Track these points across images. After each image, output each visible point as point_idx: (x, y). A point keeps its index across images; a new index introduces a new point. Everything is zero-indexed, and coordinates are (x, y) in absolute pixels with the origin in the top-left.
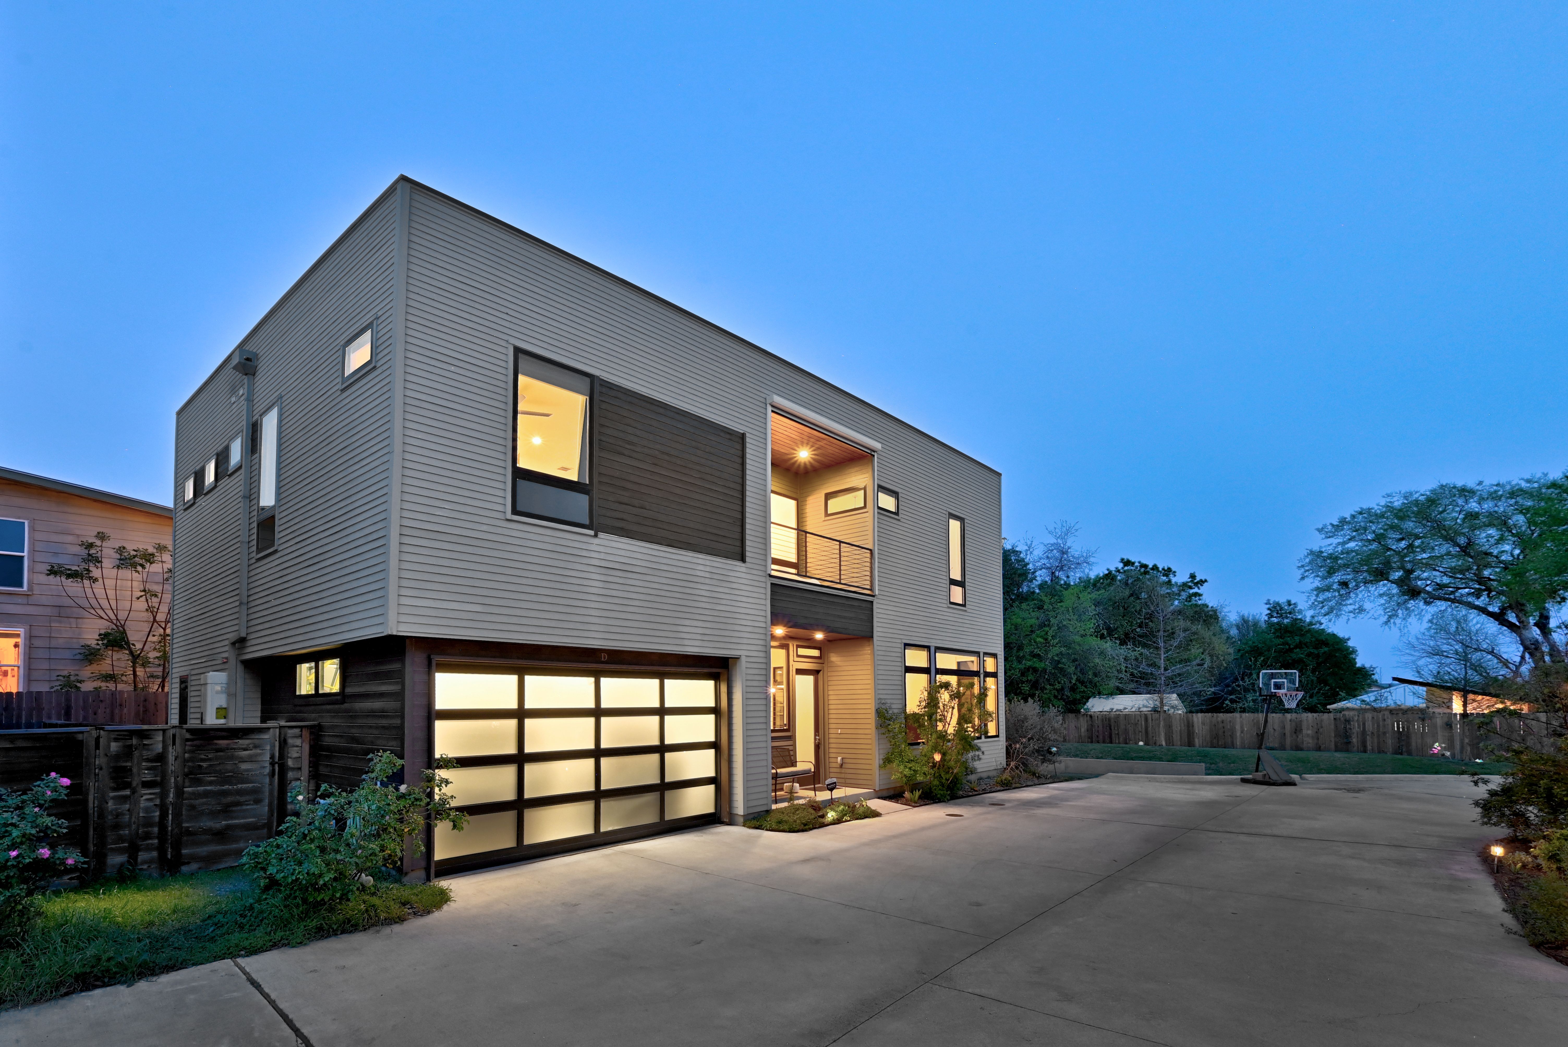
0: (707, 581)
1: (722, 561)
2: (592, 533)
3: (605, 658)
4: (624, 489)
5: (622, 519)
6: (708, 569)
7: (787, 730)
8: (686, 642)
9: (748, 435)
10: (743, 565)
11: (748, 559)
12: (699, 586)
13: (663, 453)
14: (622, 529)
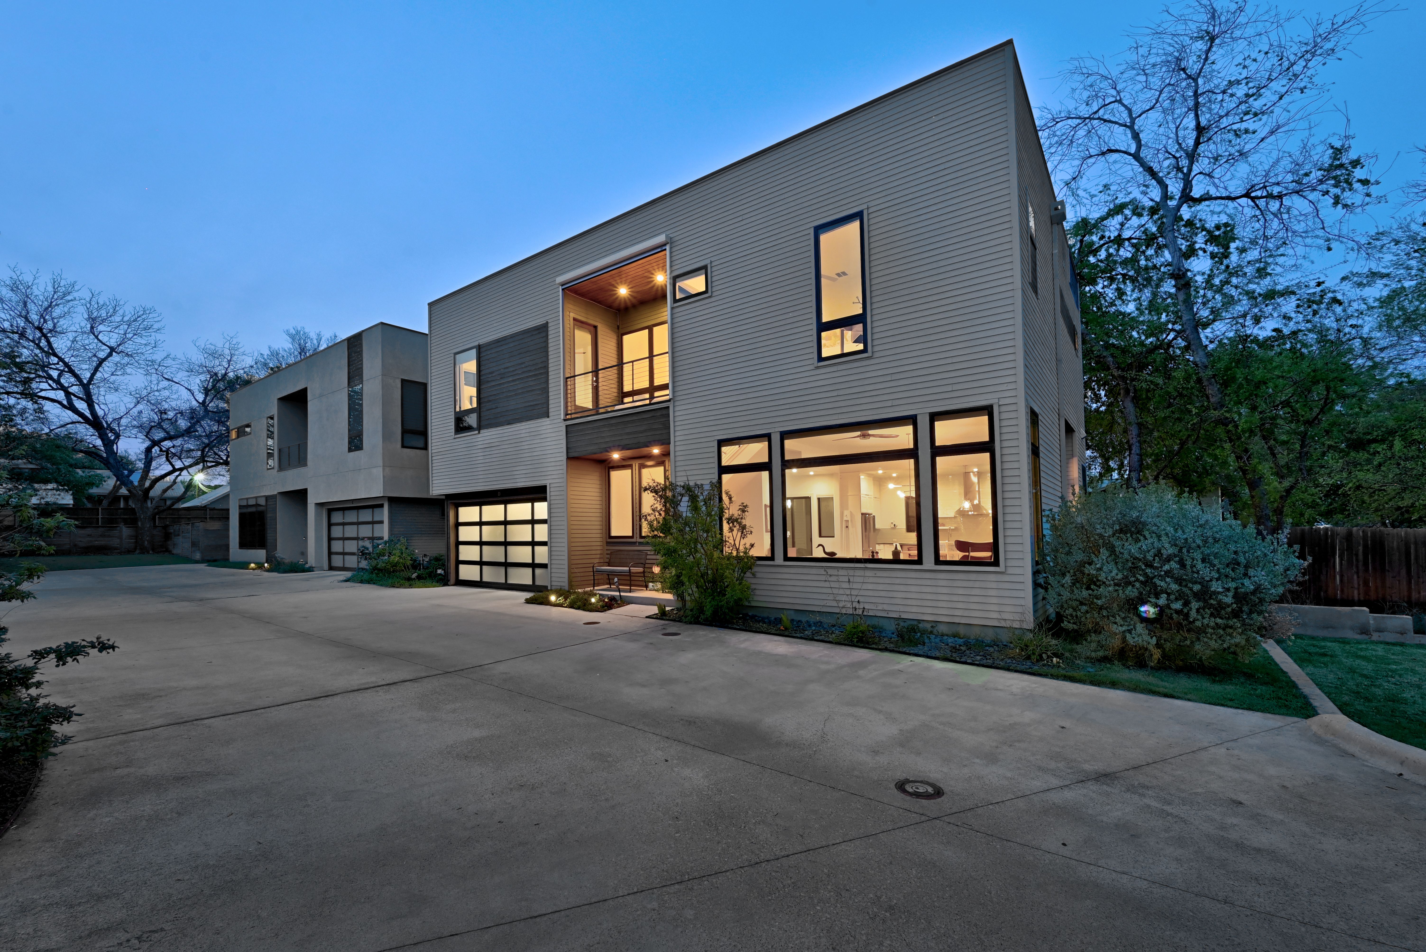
1: (535, 422)
2: (477, 432)
3: (500, 494)
4: (490, 401)
5: (490, 418)
8: (518, 480)
10: (547, 419)
14: (490, 424)
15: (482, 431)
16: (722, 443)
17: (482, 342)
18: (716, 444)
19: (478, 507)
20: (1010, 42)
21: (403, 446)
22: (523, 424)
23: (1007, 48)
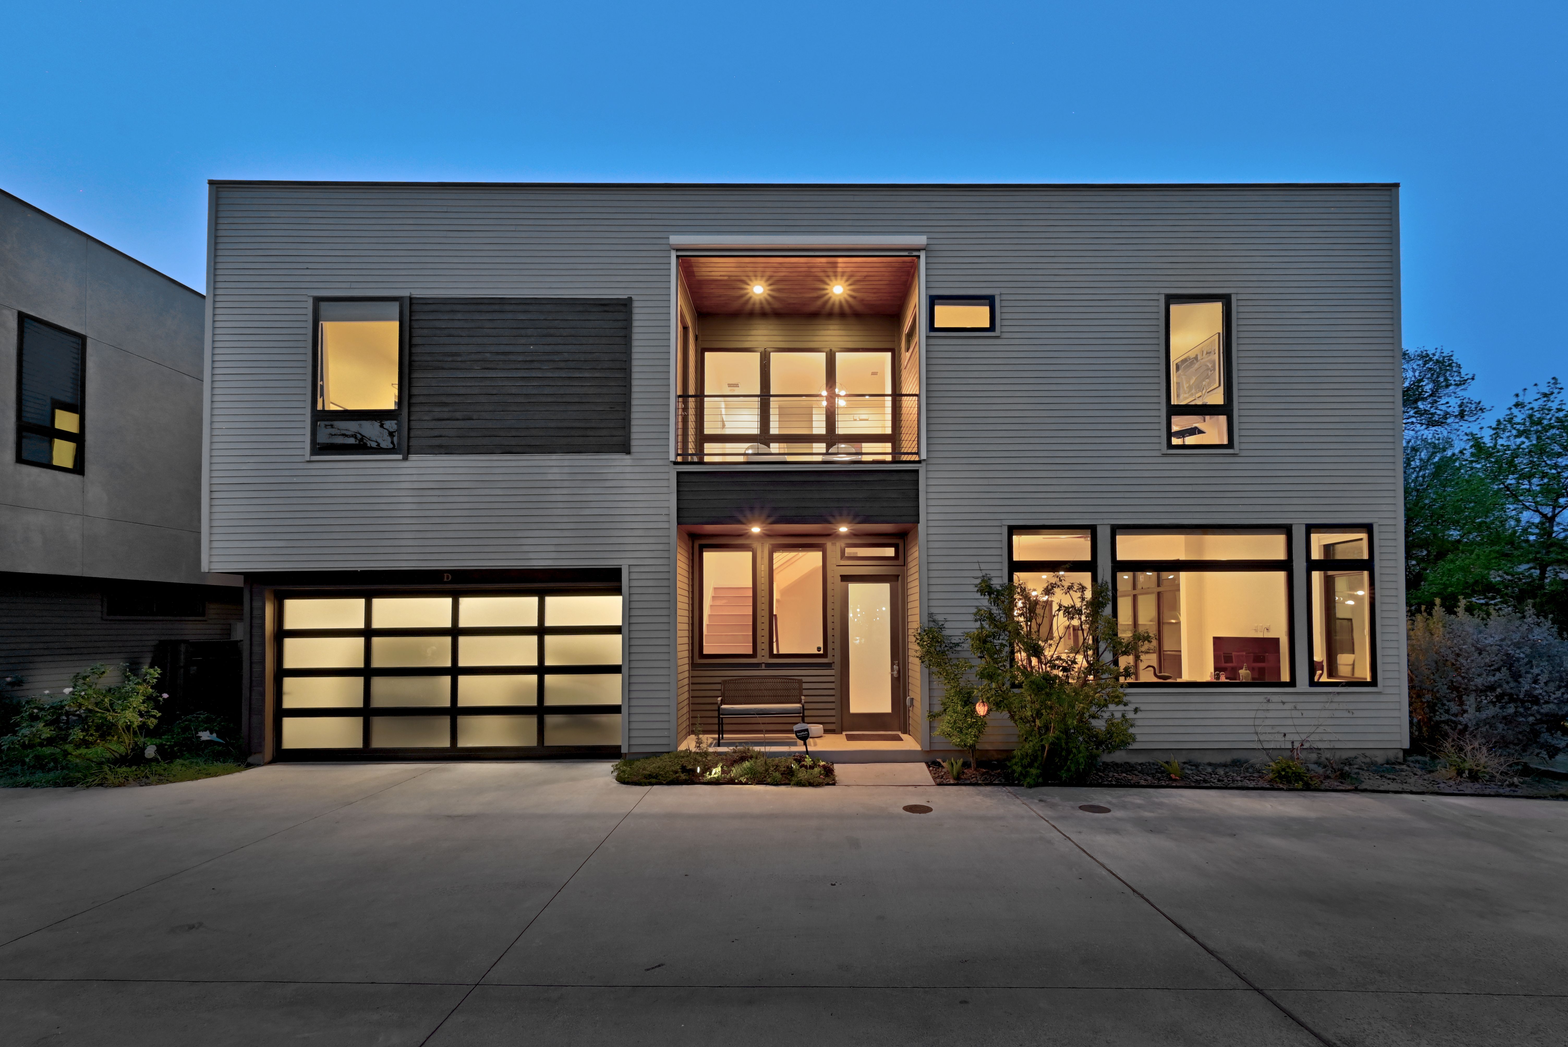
0: (566, 484)
1: (589, 457)
2: (400, 457)
3: (448, 578)
4: (445, 404)
5: (441, 436)
6: (566, 470)
7: (824, 655)
8: (531, 556)
9: (634, 298)
10: (628, 457)
11: (633, 449)
12: (552, 491)
13: (498, 353)
14: (440, 446)
15: (412, 457)
16: (1013, 530)
17: (417, 293)
18: (1005, 531)
19: (362, 602)
20: (1397, 185)
21: (20, 459)
22: (554, 457)
23: (1394, 189)
